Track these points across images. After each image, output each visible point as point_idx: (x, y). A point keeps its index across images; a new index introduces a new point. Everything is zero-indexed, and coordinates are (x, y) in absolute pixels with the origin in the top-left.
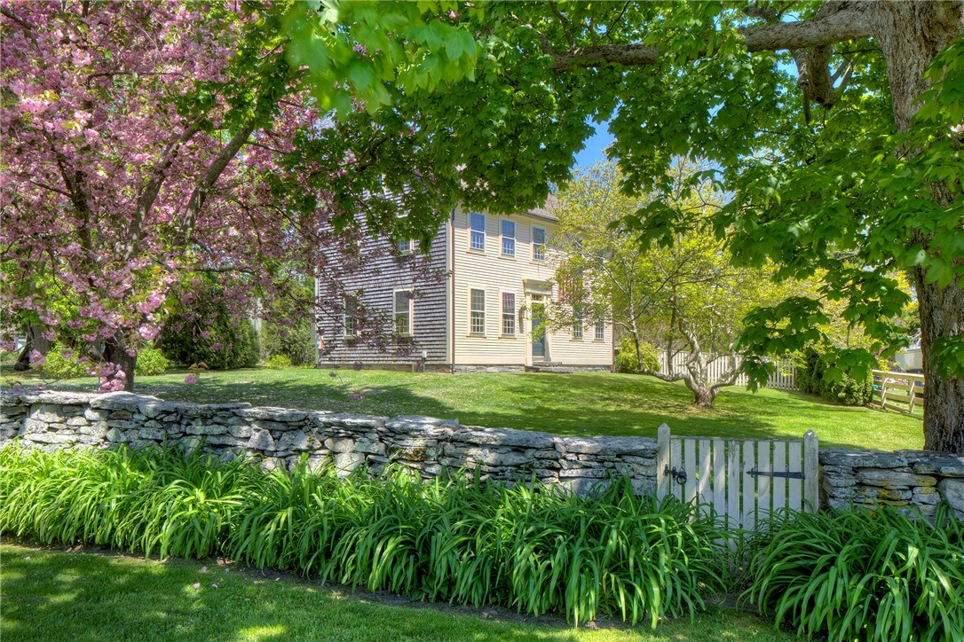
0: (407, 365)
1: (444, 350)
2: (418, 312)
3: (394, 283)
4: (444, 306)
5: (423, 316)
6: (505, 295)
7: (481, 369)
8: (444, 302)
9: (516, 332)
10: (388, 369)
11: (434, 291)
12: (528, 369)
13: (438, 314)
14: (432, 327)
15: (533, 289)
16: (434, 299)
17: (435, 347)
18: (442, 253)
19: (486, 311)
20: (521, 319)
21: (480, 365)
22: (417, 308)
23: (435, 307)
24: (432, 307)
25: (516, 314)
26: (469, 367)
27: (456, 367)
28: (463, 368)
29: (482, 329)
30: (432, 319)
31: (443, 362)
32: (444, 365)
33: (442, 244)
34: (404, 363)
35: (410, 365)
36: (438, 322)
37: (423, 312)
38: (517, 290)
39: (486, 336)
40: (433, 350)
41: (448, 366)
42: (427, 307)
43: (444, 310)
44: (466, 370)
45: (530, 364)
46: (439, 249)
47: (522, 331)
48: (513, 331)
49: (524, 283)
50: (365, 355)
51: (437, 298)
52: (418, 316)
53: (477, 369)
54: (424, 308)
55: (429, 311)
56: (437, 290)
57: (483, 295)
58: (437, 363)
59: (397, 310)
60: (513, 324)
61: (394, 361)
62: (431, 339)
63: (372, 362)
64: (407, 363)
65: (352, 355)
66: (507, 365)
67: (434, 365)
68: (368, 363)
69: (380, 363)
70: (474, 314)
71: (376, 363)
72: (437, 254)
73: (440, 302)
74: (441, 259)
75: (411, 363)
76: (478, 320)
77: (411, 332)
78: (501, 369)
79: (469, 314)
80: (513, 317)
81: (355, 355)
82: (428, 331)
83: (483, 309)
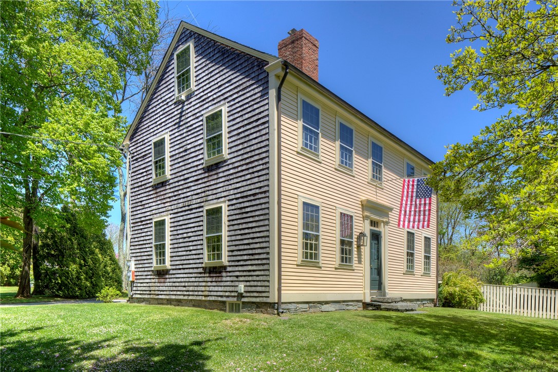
0: (221, 302)
1: (266, 284)
2: (233, 233)
3: (204, 199)
4: (266, 222)
5: (239, 237)
6: (343, 215)
7: (315, 307)
8: (266, 216)
9: (354, 262)
10: (199, 306)
11: (254, 203)
12: (366, 306)
13: (258, 235)
14: (250, 252)
15: (372, 213)
16: (253, 214)
17: (255, 278)
18: (264, 150)
19: (321, 233)
20: (359, 247)
21: (314, 302)
22: (232, 228)
23: (254, 224)
24: (250, 225)
25: (354, 240)
26: (300, 306)
27: (283, 306)
28: (292, 307)
29: (316, 256)
30: (251, 241)
31: (265, 300)
32: (266, 303)
33: (264, 138)
34: (216, 299)
35: (224, 302)
36: (258, 246)
37: (239, 232)
38: (355, 211)
39: (321, 265)
40: (252, 283)
41: (272, 305)
42: (244, 226)
43: (267, 228)
44: (296, 310)
45: (368, 300)
46: (259, 146)
47: (360, 262)
48: (350, 260)
49: (362, 205)
50: (174, 289)
51: (257, 213)
52: (234, 238)
53: (310, 307)
54: (241, 227)
55: (246, 231)
56: (258, 202)
57: (318, 212)
58: (258, 300)
59: (207, 234)
60: (350, 252)
61: (206, 296)
62: (250, 268)
63: (182, 297)
64: (220, 299)
65: (161, 288)
66: (344, 301)
67: (253, 303)
68: (177, 297)
69: (190, 298)
70: (306, 236)
71: (186, 298)
72: (257, 152)
73: (262, 218)
74: (262, 159)
75: (224, 299)
76: (311, 244)
77: (225, 260)
78: (337, 306)
79: (300, 236)
80: (350, 244)
81: (164, 288)
82: (245, 257)
83: (318, 231)
